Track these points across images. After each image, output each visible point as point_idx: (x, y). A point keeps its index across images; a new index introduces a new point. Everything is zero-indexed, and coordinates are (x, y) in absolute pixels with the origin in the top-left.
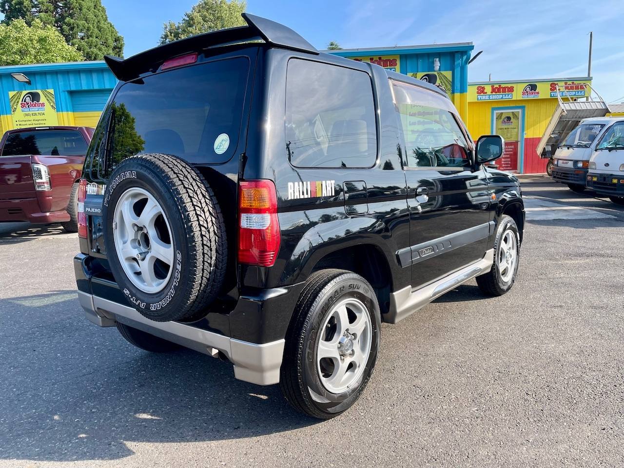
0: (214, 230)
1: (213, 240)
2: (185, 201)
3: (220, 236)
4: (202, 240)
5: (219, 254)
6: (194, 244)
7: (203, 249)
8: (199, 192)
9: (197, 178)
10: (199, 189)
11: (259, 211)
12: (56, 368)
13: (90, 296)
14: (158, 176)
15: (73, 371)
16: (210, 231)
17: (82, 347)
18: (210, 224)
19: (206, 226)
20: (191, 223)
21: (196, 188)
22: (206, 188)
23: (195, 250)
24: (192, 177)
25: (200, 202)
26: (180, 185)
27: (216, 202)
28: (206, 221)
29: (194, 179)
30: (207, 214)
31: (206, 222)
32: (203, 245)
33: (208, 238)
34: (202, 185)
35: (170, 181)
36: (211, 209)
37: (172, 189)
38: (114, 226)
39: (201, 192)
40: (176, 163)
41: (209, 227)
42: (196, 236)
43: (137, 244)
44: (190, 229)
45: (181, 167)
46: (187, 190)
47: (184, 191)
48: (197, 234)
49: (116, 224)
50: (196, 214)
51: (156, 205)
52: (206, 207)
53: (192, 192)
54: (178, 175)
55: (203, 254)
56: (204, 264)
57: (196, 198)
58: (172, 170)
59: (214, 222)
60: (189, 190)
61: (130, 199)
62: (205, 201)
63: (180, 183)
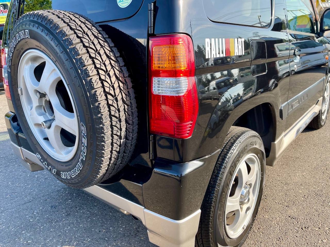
0: (122, 98)
1: (122, 109)
2: (86, 63)
3: (129, 104)
4: (110, 111)
5: (129, 124)
6: (99, 115)
7: (111, 121)
8: (102, 52)
9: (99, 35)
10: (102, 49)
11: (174, 73)
12: (6, 195)
13: (19, 148)
14: (52, 34)
15: (18, 199)
16: (118, 99)
17: (27, 176)
18: (117, 91)
19: (113, 94)
20: (94, 91)
21: (98, 47)
22: (110, 47)
23: (102, 123)
24: (93, 34)
25: (104, 64)
26: (79, 43)
27: (122, 64)
28: (113, 87)
29: (95, 37)
30: (114, 79)
31: (112, 89)
32: (111, 116)
33: (116, 107)
34: (106, 44)
35: (66, 38)
36: (117, 72)
37: (69, 49)
38: (20, 92)
39: (105, 53)
40: (73, 18)
41: (117, 94)
42: (101, 106)
43: (43, 110)
44: (94, 98)
45: (79, 23)
46: (87, 50)
47: (84, 50)
48: (103, 103)
49: (21, 89)
50: (100, 79)
51: (54, 70)
52: (112, 70)
53: (94, 52)
54: (76, 31)
55: (112, 126)
56: (112, 137)
57: (99, 58)
58: (68, 25)
59: (122, 88)
60: (90, 50)
61: (30, 64)
62: (110, 63)
63: (78, 40)
